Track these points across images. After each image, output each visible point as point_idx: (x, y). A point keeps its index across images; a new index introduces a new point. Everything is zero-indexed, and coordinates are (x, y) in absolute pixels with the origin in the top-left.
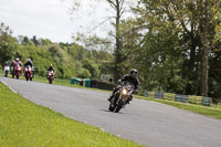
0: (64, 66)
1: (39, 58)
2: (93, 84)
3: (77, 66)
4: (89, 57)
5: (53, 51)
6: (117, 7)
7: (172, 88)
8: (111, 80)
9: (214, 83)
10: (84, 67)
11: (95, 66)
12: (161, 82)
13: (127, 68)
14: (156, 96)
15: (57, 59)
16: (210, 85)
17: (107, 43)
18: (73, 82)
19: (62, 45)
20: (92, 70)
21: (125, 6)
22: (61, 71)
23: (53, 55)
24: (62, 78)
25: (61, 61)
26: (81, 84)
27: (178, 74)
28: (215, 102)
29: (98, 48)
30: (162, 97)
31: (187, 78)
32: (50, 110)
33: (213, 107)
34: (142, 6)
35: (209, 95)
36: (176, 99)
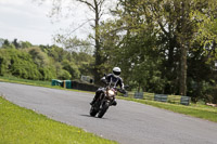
0: (45, 68)
1: (20, 60)
2: (74, 86)
3: (58, 68)
4: (69, 58)
5: (34, 53)
6: (96, 9)
7: (152, 88)
8: (91, 81)
9: (193, 82)
10: (64, 68)
11: (74, 67)
12: (140, 82)
13: (107, 70)
14: (136, 96)
15: (38, 61)
16: (189, 85)
17: (86, 44)
18: (54, 83)
19: (42, 47)
20: (72, 71)
21: (103, 9)
22: (42, 72)
23: (33, 58)
24: (43, 80)
25: (42, 63)
26: (62, 85)
27: (158, 75)
28: (194, 101)
29: (78, 50)
30: (142, 97)
31: (166, 79)
32: (33, 113)
33: (192, 106)
34: (121, 8)
35: (188, 94)
36: (156, 99)
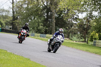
2: (2, 30)
7: (39, 31)
8: (10, 28)
11: (3, 22)
17: (8, 11)
27: (42, 25)
29: (4, 14)
31: (45, 27)
36: (40, 36)
